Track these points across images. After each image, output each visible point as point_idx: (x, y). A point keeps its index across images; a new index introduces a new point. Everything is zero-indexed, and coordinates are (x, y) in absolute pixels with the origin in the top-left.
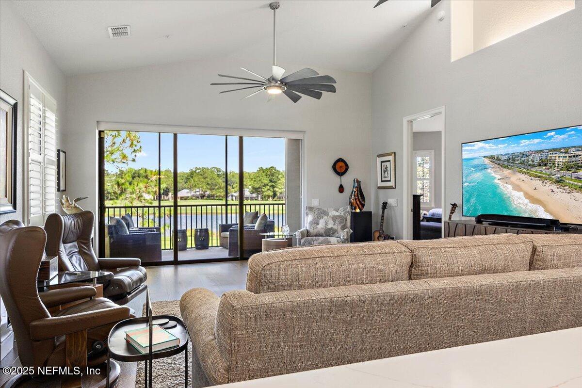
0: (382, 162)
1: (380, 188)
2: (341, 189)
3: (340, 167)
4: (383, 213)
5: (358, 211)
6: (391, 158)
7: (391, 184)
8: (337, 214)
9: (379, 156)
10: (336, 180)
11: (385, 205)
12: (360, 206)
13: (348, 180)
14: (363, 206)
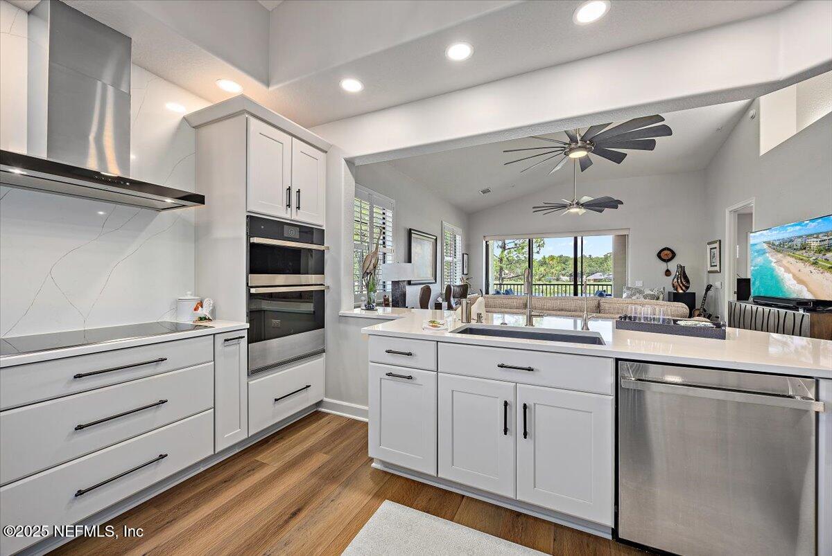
0: (711, 249)
1: (710, 272)
2: (668, 273)
3: (666, 255)
4: (706, 294)
5: (681, 291)
6: (717, 245)
7: (717, 268)
8: (652, 293)
9: (709, 244)
10: (663, 266)
11: (709, 288)
12: (684, 288)
13: (672, 266)
14: (687, 288)
